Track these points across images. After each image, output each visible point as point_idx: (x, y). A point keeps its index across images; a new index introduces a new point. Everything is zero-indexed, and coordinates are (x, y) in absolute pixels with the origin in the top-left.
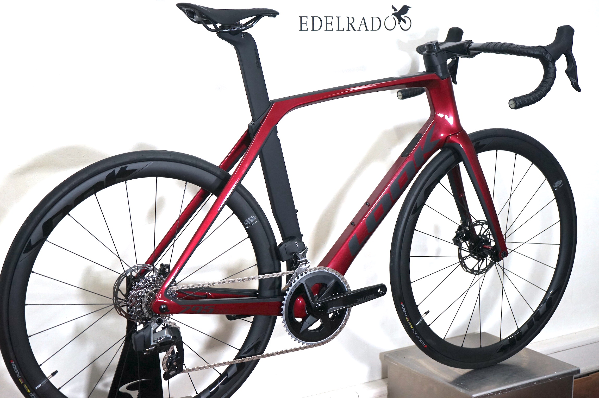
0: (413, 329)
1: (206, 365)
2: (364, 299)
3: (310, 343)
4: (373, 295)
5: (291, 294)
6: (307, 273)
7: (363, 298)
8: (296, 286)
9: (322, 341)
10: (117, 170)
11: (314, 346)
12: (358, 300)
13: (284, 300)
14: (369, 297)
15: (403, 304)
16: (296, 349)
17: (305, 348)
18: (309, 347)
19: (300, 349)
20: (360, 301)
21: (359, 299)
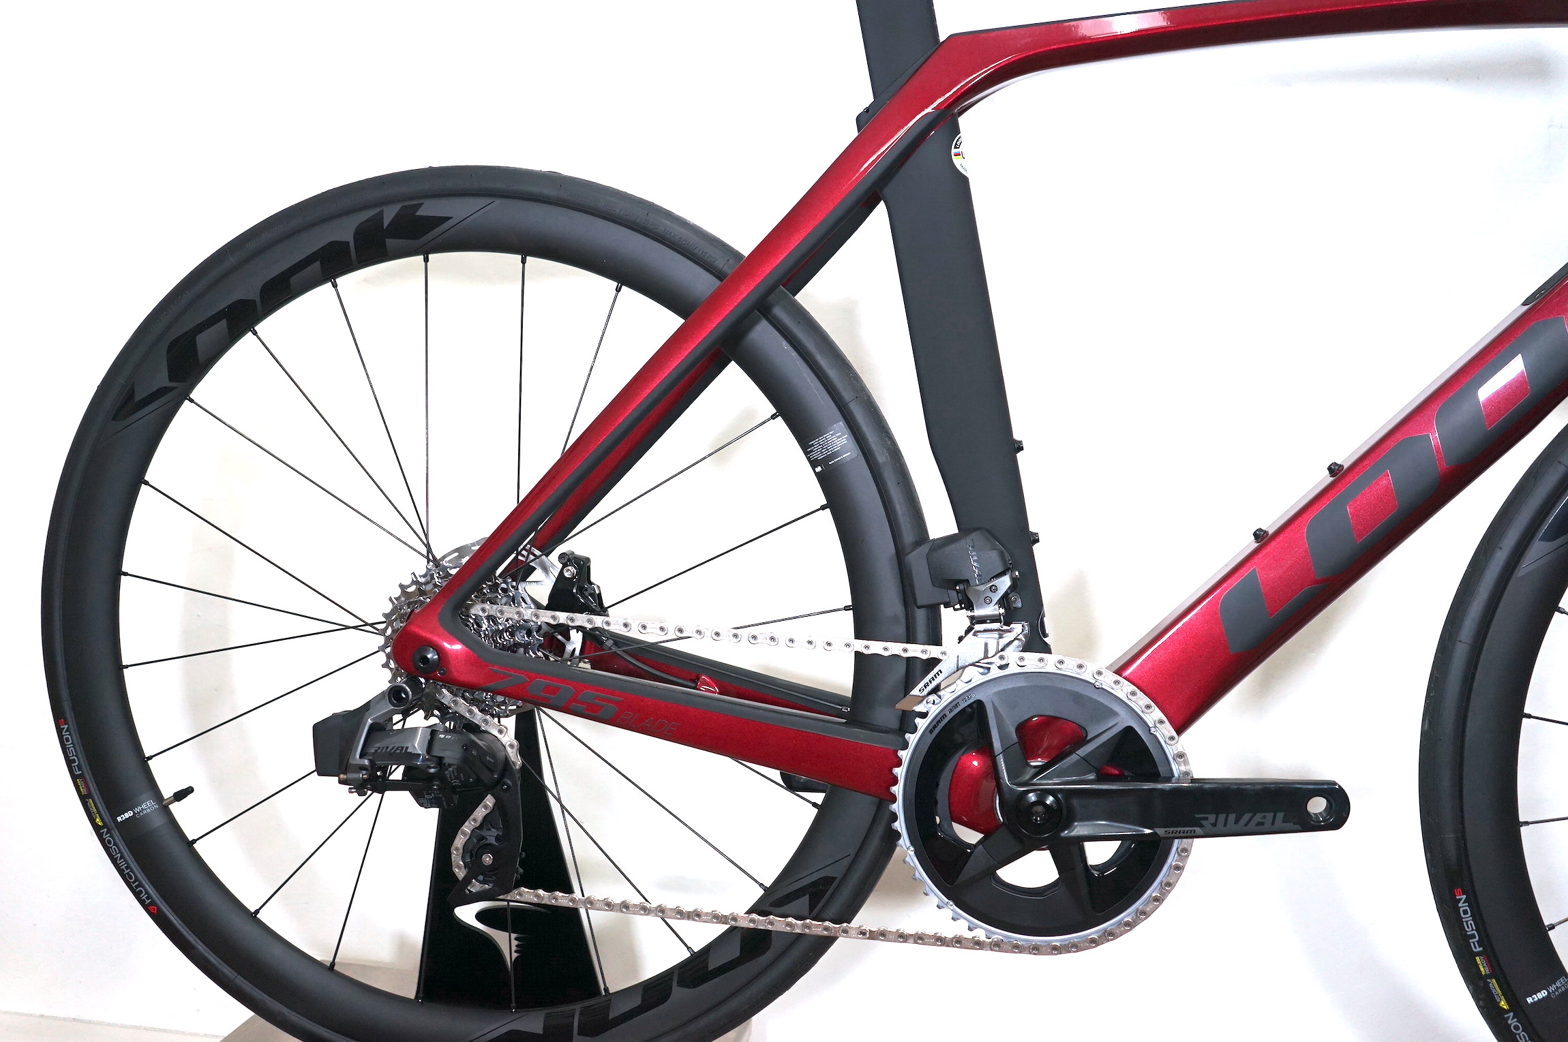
0: (1508, 1012)
1: (636, 899)
2: (1236, 822)
3: (999, 934)
4: (1280, 815)
5: (931, 732)
6: (1007, 666)
7: (1232, 817)
8: (956, 706)
9: (1056, 940)
10: (389, 214)
11: (1017, 948)
12: (1206, 819)
13: (905, 746)
14: (1258, 817)
15: (1464, 897)
16: (940, 941)
17: (978, 944)
18: (997, 946)
19: (958, 942)
20: (1214, 825)
21: (1212, 818)
